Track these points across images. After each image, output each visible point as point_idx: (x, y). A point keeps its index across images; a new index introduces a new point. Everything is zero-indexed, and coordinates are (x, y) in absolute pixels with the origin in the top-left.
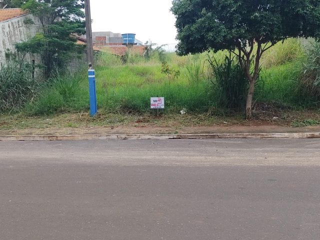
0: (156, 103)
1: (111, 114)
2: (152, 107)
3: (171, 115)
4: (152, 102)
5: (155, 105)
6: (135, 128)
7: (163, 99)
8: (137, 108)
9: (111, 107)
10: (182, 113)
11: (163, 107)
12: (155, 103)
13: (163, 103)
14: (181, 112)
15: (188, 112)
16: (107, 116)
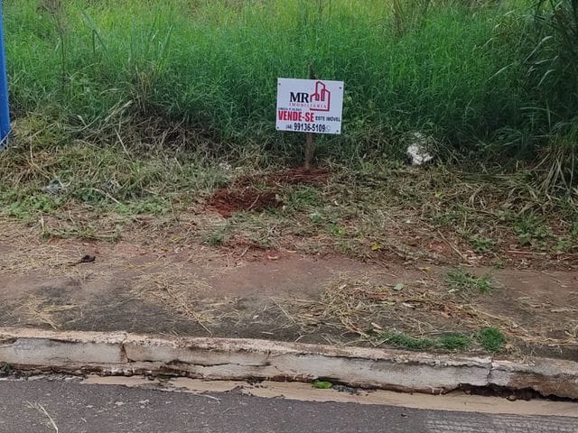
0: (304, 108)
1: (81, 148)
2: (281, 125)
3: (367, 169)
4: (283, 102)
5: (295, 116)
6: (214, 254)
7: (336, 89)
8: (206, 120)
9: (81, 106)
10: (417, 160)
11: (335, 128)
12: (297, 106)
13: (337, 110)
14: (412, 150)
15: (439, 156)
16: (61, 156)
